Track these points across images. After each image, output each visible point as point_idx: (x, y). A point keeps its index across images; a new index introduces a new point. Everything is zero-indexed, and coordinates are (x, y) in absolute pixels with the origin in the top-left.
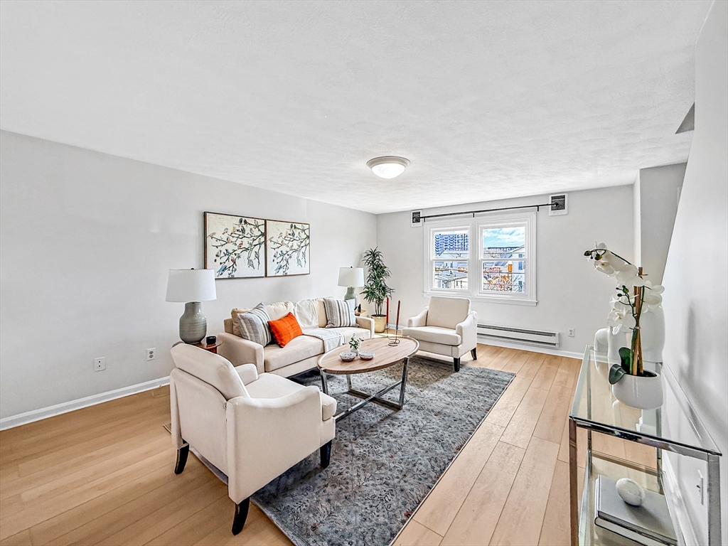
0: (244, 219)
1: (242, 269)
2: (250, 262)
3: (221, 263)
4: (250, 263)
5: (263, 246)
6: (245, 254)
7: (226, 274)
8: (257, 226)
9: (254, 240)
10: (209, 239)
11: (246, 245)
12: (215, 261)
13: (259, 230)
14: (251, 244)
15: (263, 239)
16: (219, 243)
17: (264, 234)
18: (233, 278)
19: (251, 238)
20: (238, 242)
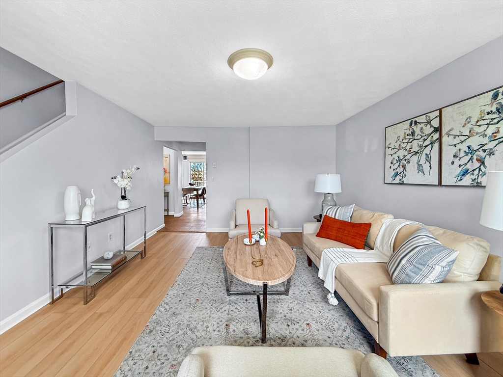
0: (414, 120)
1: (412, 175)
2: (419, 166)
3: (394, 170)
4: (420, 168)
5: (437, 145)
6: (415, 159)
7: (397, 180)
8: (429, 122)
9: (425, 140)
10: (387, 149)
11: (415, 148)
12: (390, 167)
13: (431, 126)
14: (421, 146)
15: (436, 136)
16: (393, 152)
17: (438, 130)
18: (402, 184)
19: (422, 139)
20: (408, 148)
